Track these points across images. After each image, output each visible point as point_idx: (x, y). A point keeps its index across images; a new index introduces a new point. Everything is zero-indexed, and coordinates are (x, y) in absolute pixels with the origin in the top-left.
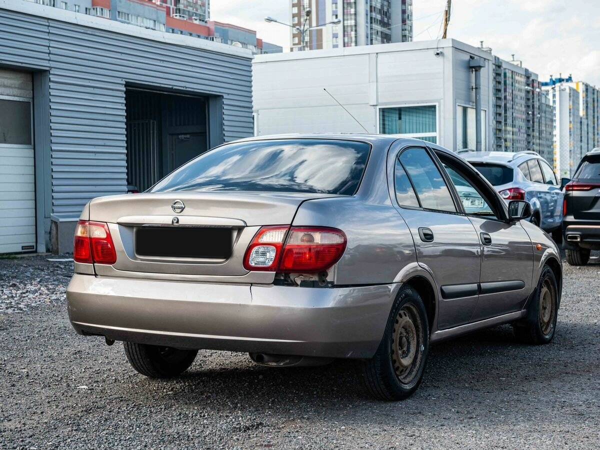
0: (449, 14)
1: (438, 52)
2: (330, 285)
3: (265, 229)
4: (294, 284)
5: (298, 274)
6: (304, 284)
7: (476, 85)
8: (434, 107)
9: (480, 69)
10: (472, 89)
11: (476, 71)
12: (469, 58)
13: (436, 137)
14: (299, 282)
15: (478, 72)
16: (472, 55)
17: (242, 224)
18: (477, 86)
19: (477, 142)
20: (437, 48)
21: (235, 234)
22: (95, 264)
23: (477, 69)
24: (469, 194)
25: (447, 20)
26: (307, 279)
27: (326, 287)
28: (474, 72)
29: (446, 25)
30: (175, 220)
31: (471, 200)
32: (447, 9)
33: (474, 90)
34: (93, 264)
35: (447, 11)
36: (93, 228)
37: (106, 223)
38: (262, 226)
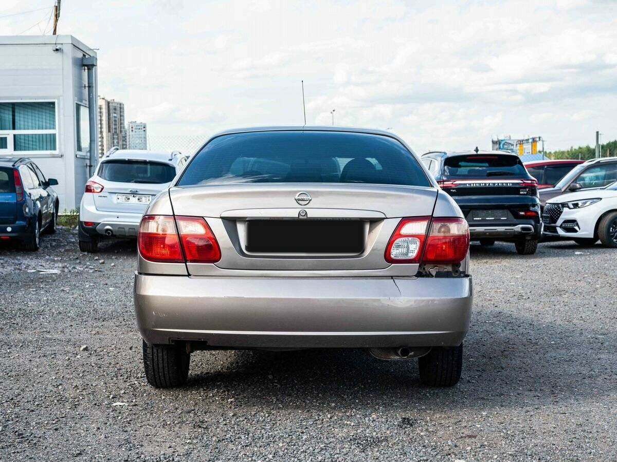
0: (59, 10)
1: (57, 48)
2: (462, 275)
3: (405, 220)
4: (429, 275)
5: (432, 265)
6: (439, 275)
7: (88, 83)
8: (53, 103)
9: (92, 68)
10: (85, 87)
11: (88, 69)
12: (82, 55)
13: (55, 134)
14: (434, 273)
15: (90, 71)
16: (85, 54)
17: (382, 216)
18: (90, 85)
19: (91, 141)
20: (56, 44)
21: (367, 227)
22: (187, 264)
23: (91, 67)
24: (137, 191)
25: (57, 16)
26: (441, 270)
27: (459, 277)
28: (86, 71)
29: (56, 20)
30: (303, 212)
31: (137, 198)
32: (57, 5)
33: (87, 88)
34: (186, 263)
35: (57, 7)
36: (182, 224)
37: (203, 217)
38: (403, 217)
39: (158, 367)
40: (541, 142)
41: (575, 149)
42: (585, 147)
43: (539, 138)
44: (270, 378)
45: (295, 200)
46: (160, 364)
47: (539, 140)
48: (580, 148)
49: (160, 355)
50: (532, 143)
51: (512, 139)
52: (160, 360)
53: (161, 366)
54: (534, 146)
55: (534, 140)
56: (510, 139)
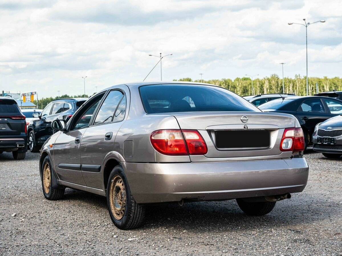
3: (286, 130)
17: (278, 127)
22: (190, 156)
27: (302, 157)
36: (185, 134)
37: (196, 130)
38: (285, 128)
39: (136, 217)
40: (36, 95)
41: (44, 99)
42: (50, 98)
43: (35, 92)
44: (169, 219)
45: (241, 120)
46: (137, 215)
47: (35, 94)
48: (47, 98)
49: (139, 210)
50: (31, 95)
51: (11, 93)
52: (138, 213)
53: (138, 216)
54: (32, 97)
55: (32, 94)
56: (9, 93)
